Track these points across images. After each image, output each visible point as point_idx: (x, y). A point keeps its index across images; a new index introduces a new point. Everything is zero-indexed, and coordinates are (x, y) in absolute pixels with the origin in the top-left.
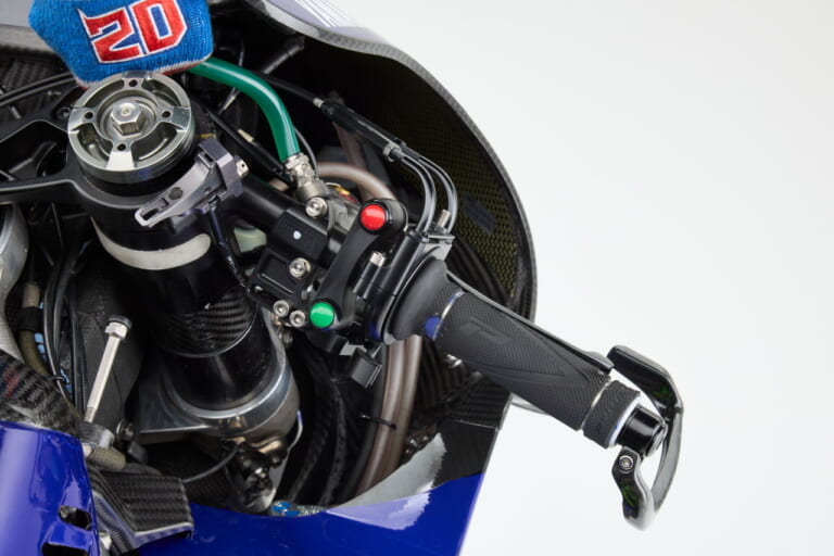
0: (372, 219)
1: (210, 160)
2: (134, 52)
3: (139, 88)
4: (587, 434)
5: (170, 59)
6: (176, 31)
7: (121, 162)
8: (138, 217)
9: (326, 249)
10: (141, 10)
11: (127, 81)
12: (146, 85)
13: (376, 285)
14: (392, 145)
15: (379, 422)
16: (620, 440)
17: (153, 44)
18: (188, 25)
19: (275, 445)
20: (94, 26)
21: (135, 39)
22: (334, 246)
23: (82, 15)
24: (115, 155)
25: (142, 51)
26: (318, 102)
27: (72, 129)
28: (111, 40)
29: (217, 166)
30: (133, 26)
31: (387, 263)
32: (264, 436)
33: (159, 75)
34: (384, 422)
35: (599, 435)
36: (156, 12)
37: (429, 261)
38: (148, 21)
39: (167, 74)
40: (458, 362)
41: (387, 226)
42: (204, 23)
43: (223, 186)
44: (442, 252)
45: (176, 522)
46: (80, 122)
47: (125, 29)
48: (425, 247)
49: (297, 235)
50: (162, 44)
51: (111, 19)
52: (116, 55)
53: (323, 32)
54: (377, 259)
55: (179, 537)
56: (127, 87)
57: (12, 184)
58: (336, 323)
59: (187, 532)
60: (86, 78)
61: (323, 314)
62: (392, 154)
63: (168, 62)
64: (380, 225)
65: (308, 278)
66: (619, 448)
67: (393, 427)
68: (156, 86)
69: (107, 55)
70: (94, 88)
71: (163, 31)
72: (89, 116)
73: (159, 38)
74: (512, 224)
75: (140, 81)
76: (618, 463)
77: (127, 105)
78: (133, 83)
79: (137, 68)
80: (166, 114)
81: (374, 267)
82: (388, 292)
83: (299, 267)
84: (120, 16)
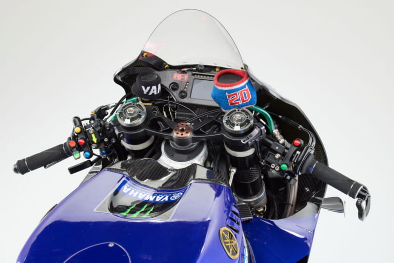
0: (296, 143)
1: (259, 128)
2: (238, 103)
3: (240, 111)
4: (350, 195)
5: (247, 105)
6: (249, 98)
7: (237, 128)
8: (242, 141)
9: (284, 152)
10: (241, 93)
11: (237, 110)
12: (241, 111)
13: (298, 159)
14: (301, 126)
15: (289, 204)
16: (358, 197)
17: (243, 101)
18: (252, 97)
19: (262, 209)
20: (229, 96)
21: (239, 100)
22: (286, 151)
23: (227, 94)
24: (236, 127)
25: (240, 103)
26: (280, 117)
27: (224, 122)
28: (233, 100)
29: (261, 130)
30: (239, 96)
31: (301, 154)
32: (259, 207)
33: (244, 108)
34: (290, 204)
35: (352, 196)
36: (244, 93)
37: (309, 154)
38: (242, 95)
39: (247, 108)
40: (308, 190)
41: (300, 145)
42: (255, 96)
43: (262, 134)
44: (312, 152)
45: (248, 216)
46: (227, 119)
47: (237, 97)
48: (309, 150)
49: (277, 148)
50: (245, 101)
51: (234, 94)
52: (234, 104)
53: (282, 98)
54: (298, 152)
55: (250, 220)
56: (237, 111)
57: (208, 135)
58: (287, 169)
59: (251, 220)
60: (226, 109)
61: (284, 167)
62: (300, 128)
63: (246, 105)
64: (298, 145)
65: (279, 158)
66: (357, 199)
67: (292, 205)
68: (244, 111)
69: (232, 104)
70: (228, 112)
71: (246, 98)
72: (228, 118)
73: (245, 99)
74: (321, 154)
75: (240, 109)
76: (357, 202)
77: (238, 115)
78: (239, 110)
79: (239, 107)
80: (248, 117)
81: (298, 154)
82: (301, 161)
83: (278, 156)
84: (236, 94)
